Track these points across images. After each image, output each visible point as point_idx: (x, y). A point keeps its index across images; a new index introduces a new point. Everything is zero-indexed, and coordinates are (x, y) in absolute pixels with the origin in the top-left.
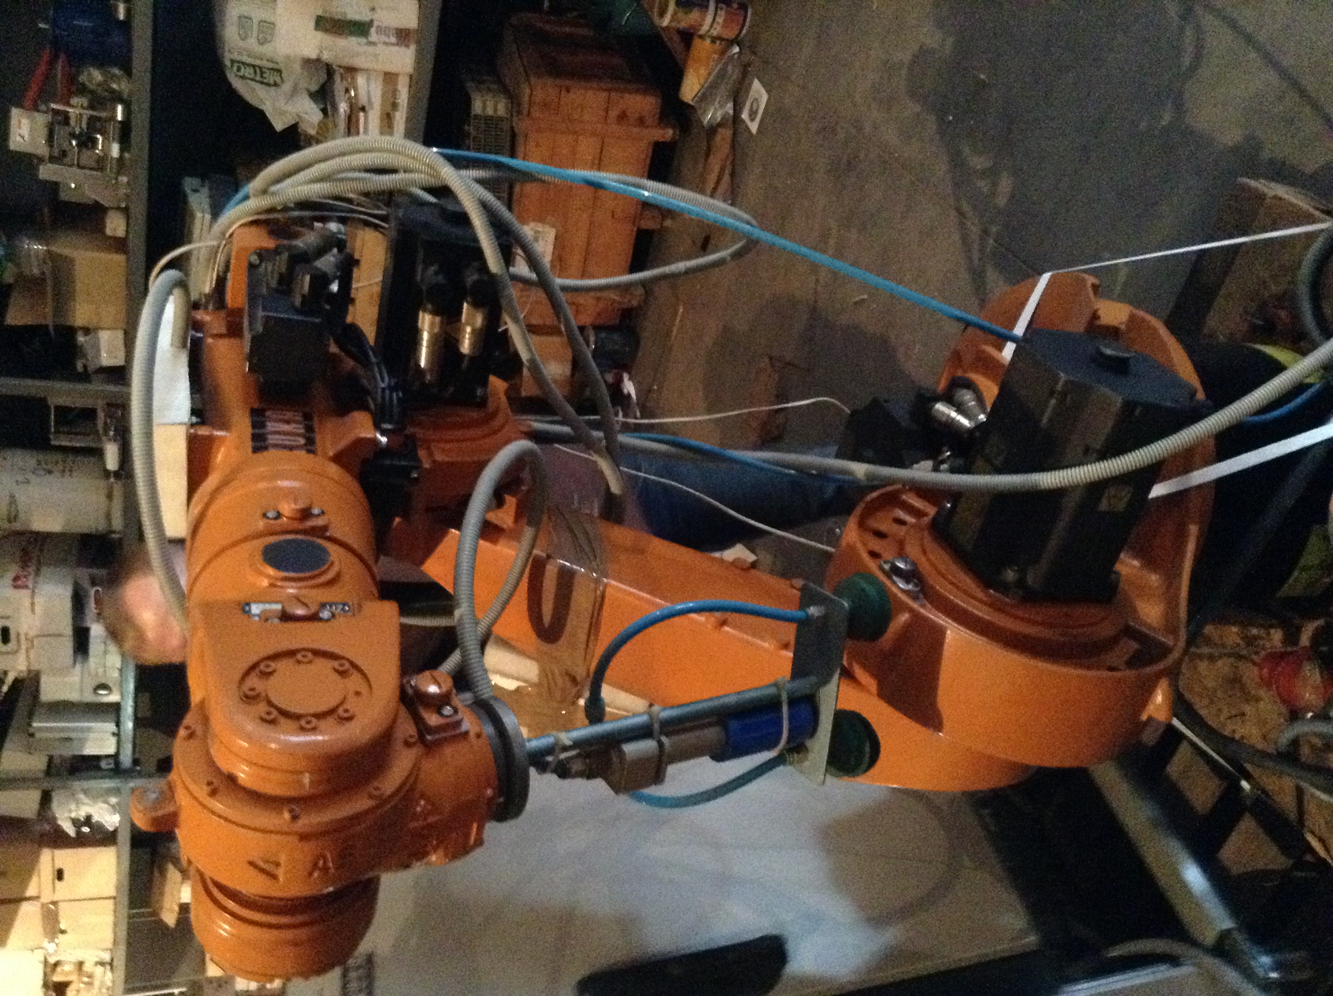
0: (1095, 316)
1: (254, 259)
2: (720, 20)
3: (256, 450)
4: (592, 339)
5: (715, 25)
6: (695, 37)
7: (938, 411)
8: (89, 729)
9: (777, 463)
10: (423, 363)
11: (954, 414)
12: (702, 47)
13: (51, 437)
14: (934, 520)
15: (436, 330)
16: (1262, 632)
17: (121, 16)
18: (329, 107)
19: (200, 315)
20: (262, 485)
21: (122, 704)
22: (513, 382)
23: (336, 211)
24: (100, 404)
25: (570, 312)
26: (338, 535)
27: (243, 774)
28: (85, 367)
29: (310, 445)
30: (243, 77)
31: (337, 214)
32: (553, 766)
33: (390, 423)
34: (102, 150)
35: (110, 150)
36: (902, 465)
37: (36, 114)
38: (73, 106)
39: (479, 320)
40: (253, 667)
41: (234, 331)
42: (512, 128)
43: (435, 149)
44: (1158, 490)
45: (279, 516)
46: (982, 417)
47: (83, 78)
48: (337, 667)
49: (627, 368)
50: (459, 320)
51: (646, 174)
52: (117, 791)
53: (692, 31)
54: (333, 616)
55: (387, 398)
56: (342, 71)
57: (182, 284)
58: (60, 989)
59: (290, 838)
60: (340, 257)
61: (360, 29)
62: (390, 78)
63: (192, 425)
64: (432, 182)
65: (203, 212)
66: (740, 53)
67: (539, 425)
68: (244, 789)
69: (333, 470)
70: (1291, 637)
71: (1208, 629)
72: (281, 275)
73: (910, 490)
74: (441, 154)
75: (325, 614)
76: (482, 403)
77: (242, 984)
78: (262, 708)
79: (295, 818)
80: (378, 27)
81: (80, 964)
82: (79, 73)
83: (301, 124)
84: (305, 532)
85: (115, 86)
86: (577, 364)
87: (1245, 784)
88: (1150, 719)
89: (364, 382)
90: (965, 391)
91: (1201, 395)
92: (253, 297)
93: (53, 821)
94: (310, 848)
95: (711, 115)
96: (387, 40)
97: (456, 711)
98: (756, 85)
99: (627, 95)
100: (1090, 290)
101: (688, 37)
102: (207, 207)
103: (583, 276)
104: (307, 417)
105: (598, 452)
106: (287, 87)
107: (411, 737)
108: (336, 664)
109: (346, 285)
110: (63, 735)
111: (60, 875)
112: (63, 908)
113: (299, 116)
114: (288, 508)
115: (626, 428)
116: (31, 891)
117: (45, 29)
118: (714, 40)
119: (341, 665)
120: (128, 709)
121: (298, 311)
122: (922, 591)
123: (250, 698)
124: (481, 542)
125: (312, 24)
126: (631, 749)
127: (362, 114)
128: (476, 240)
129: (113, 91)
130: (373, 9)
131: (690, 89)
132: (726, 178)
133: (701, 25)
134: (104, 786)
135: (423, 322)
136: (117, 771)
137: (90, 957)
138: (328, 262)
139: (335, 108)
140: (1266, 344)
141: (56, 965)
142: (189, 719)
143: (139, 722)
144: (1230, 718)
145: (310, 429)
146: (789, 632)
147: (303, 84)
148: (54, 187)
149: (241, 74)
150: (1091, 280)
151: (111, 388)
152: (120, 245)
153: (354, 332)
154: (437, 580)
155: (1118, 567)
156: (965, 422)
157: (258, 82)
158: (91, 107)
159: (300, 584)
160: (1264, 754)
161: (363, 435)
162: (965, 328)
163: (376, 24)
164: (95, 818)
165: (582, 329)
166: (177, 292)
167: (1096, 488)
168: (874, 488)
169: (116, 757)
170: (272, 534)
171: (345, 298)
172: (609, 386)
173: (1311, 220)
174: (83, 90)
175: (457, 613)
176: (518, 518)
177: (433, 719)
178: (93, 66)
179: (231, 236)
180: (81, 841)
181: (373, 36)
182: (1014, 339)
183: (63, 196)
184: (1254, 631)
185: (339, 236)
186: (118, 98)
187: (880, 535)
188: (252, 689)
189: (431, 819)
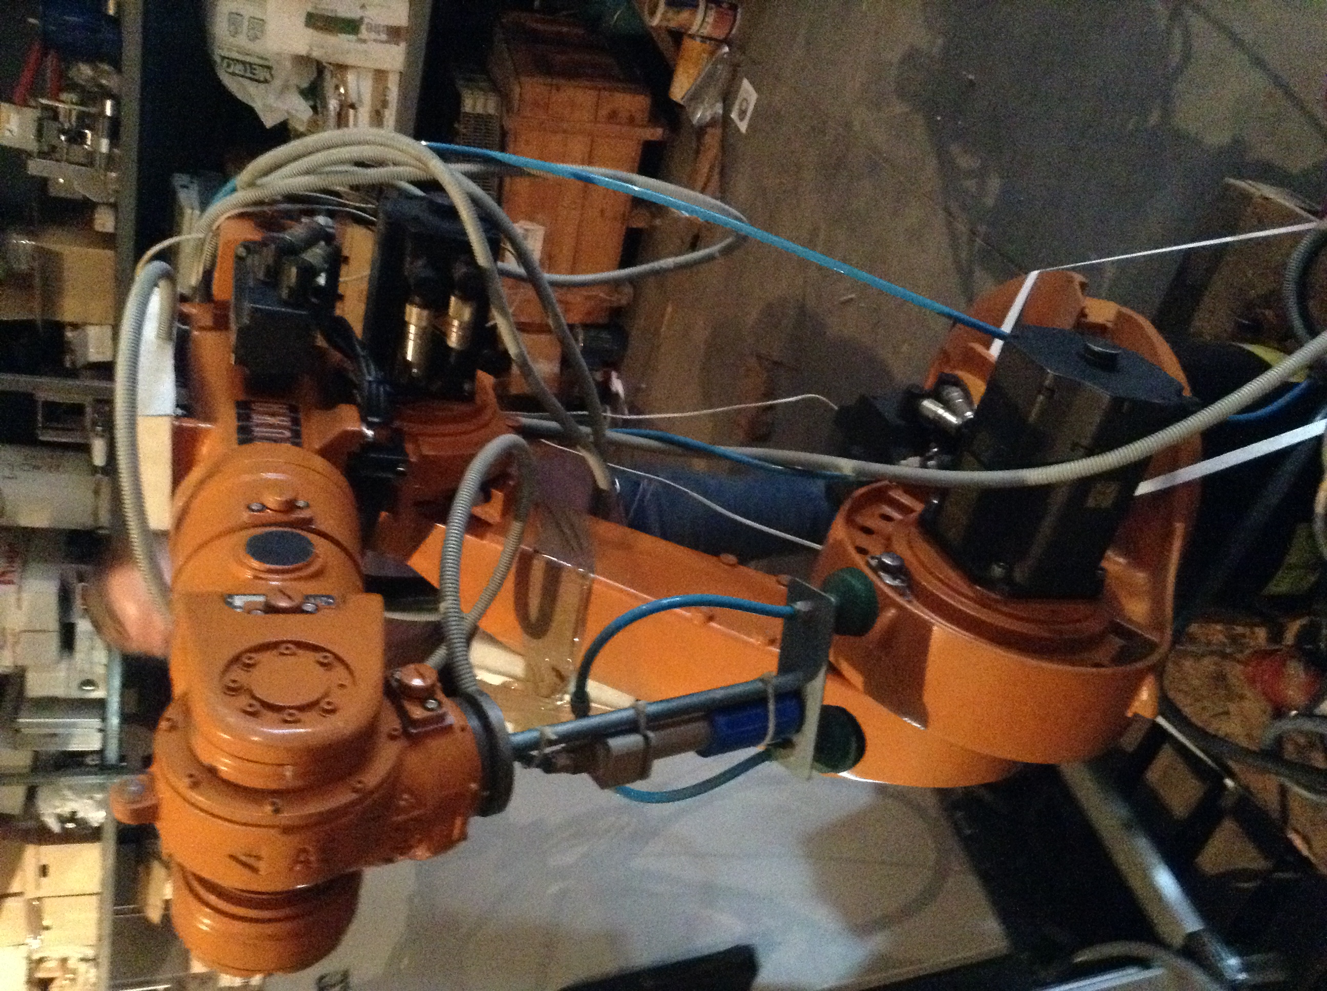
0: (1083, 314)
1: (242, 252)
2: (710, 19)
3: (242, 442)
4: (581, 338)
5: (705, 24)
6: (685, 37)
7: (924, 407)
8: (74, 725)
9: (765, 459)
10: (409, 357)
11: (941, 411)
12: (693, 47)
13: (39, 432)
14: (922, 516)
15: (424, 324)
16: (1247, 631)
17: (111, 12)
18: (319, 105)
19: (187, 308)
20: (247, 478)
21: (109, 699)
22: (502, 379)
23: (324, 204)
24: (88, 400)
25: (559, 309)
26: (323, 528)
27: (225, 766)
28: (73, 363)
29: (296, 439)
30: (233, 74)
31: (326, 207)
32: (537, 762)
33: (377, 416)
34: (91, 146)
35: (99, 144)
36: (890, 461)
37: (25, 109)
38: (63, 102)
39: (467, 314)
40: (236, 659)
41: (220, 324)
42: (502, 127)
43: (424, 143)
44: (1145, 488)
45: (264, 507)
46: (969, 414)
47: (72, 73)
48: (321, 660)
49: (615, 366)
50: (447, 314)
51: (636, 169)
52: (102, 788)
53: (683, 30)
54: (318, 609)
55: (374, 391)
56: (331, 68)
57: (170, 277)
58: (44, 985)
59: (272, 831)
60: (329, 249)
61: (351, 26)
62: (380, 75)
63: (177, 417)
64: (420, 174)
65: (193, 209)
66: (729, 54)
67: (527, 420)
68: (227, 783)
69: (319, 463)
70: (1276, 636)
71: (1194, 628)
72: (268, 267)
73: (897, 487)
74: (431, 148)
75: (309, 607)
76: (469, 398)
77: (227, 980)
78: (243, 701)
79: (277, 811)
80: (368, 24)
81: (64, 961)
82: (68, 68)
83: (290, 122)
84: (291, 524)
85: (104, 82)
86: (566, 361)
87: (1229, 783)
88: (1136, 715)
89: (351, 375)
90: (954, 389)
91: (1187, 393)
92: (240, 288)
93: (37, 817)
94: (294, 841)
95: (700, 114)
96: (379, 38)
97: (440, 704)
98: (746, 84)
99: (617, 95)
100: (1078, 287)
101: (678, 36)
102: (196, 204)
103: (573, 272)
104: (293, 409)
105: (585, 447)
106: (277, 83)
107: (395, 730)
108: (319, 656)
109: (333, 277)
110: (48, 731)
111: (44, 871)
112: (48, 905)
113: (288, 113)
114: (272, 500)
115: (615, 424)
116: (15, 887)
117: (33, 25)
118: (704, 39)
119: (325, 657)
120: (114, 705)
121: (286, 304)
122: (910, 587)
123: (233, 690)
124: (468, 537)
125: (303, 19)
126: (617, 743)
127: (351, 112)
128: (464, 233)
129: (101, 86)
130: (363, 7)
131: (680, 89)
132: (716, 177)
133: (691, 24)
134: (90, 782)
135: (410, 315)
136: (103, 768)
137: (75, 953)
138: (316, 254)
139: (325, 106)
140: (1252, 343)
141: (41, 960)
142: (171, 712)
143: (126, 718)
144: (1215, 716)
145: (296, 421)
146: (777, 626)
147: (294, 80)
148: (43, 183)
149: (231, 70)
150: (1079, 278)
151: (96, 383)
152: (108, 240)
153: (342, 326)
154: (424, 575)
155: (1104, 564)
156: (952, 419)
157: (247, 78)
158: (82, 103)
159: (286, 576)
160: (1248, 752)
161: (349, 428)
162: (954, 325)
163: (366, 20)
164: (80, 815)
165: (571, 327)
166: (162, 283)
167: (1084, 484)
168: (861, 484)
169: (101, 753)
170: (255, 526)
171: (332, 294)
172: (598, 384)
173: (1298, 220)
174: (72, 87)
175: (443, 606)
176: (505, 513)
177: (417, 713)
178: (83, 62)
179: (218, 227)
180: (66, 838)
181: (364, 33)
182: (1001, 336)
183: (53, 192)
184: (1239, 629)
185: (328, 230)
186: (108, 94)
187: (868, 531)
188: (234, 681)
189: (416, 813)
